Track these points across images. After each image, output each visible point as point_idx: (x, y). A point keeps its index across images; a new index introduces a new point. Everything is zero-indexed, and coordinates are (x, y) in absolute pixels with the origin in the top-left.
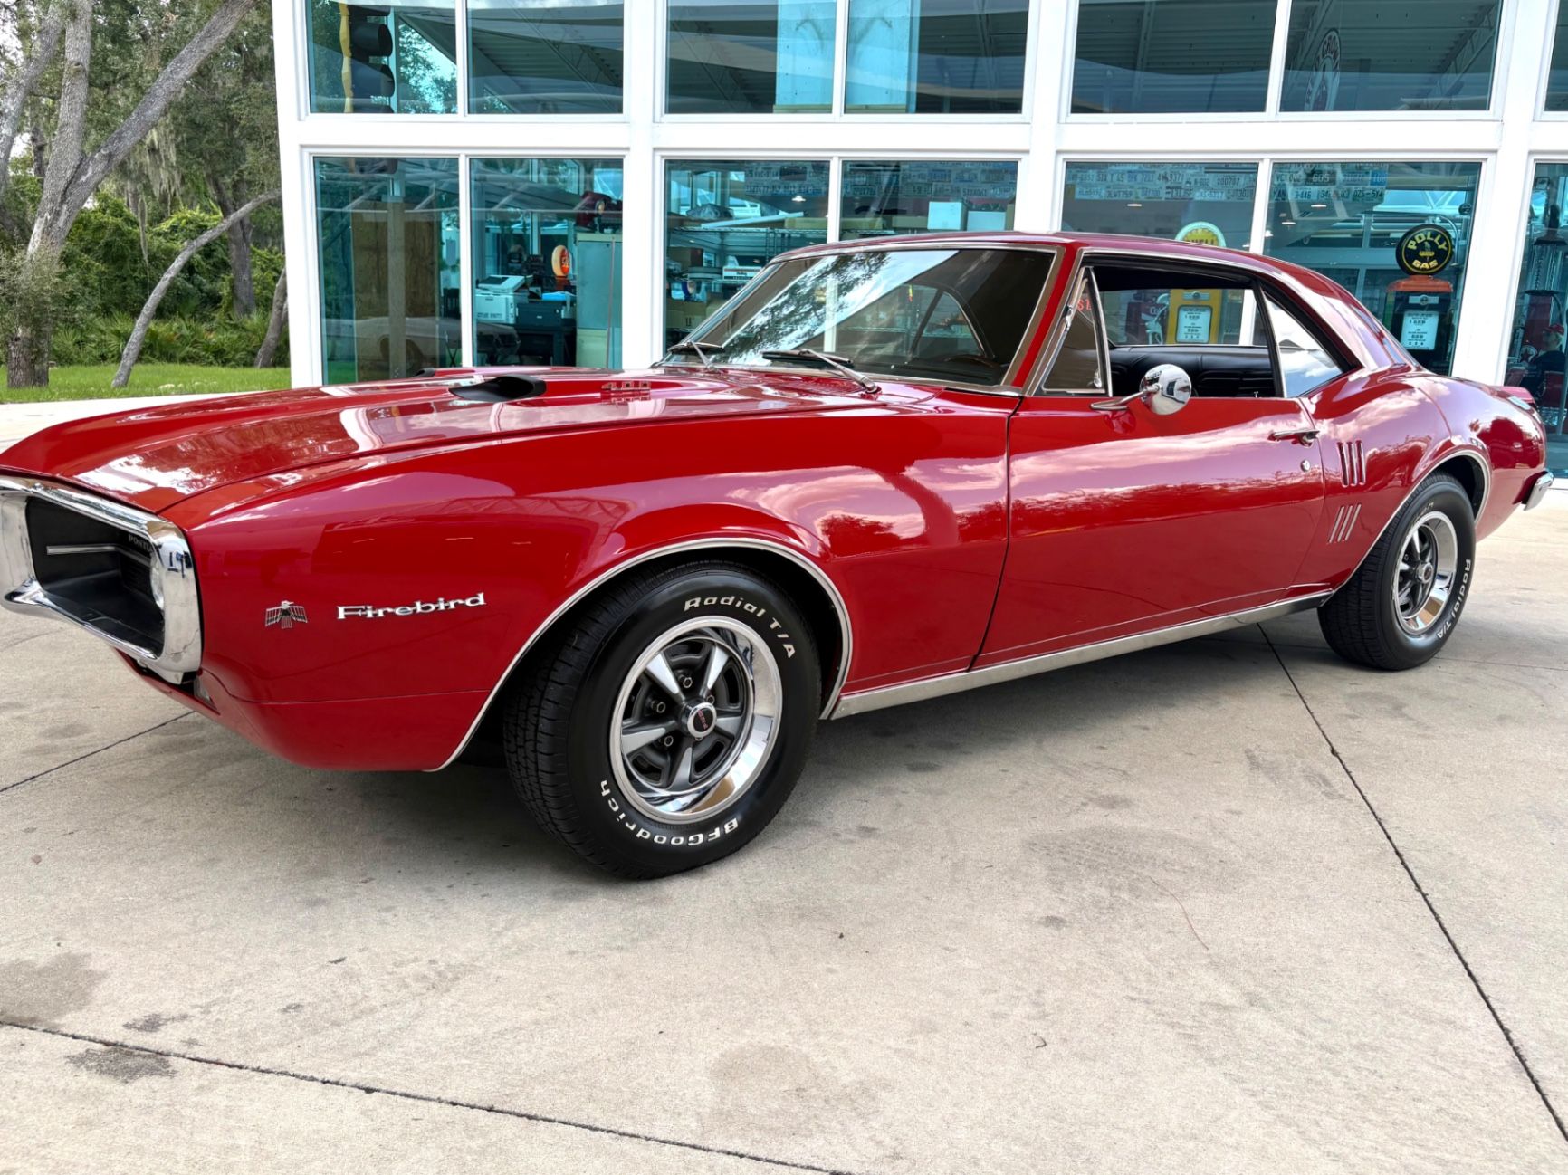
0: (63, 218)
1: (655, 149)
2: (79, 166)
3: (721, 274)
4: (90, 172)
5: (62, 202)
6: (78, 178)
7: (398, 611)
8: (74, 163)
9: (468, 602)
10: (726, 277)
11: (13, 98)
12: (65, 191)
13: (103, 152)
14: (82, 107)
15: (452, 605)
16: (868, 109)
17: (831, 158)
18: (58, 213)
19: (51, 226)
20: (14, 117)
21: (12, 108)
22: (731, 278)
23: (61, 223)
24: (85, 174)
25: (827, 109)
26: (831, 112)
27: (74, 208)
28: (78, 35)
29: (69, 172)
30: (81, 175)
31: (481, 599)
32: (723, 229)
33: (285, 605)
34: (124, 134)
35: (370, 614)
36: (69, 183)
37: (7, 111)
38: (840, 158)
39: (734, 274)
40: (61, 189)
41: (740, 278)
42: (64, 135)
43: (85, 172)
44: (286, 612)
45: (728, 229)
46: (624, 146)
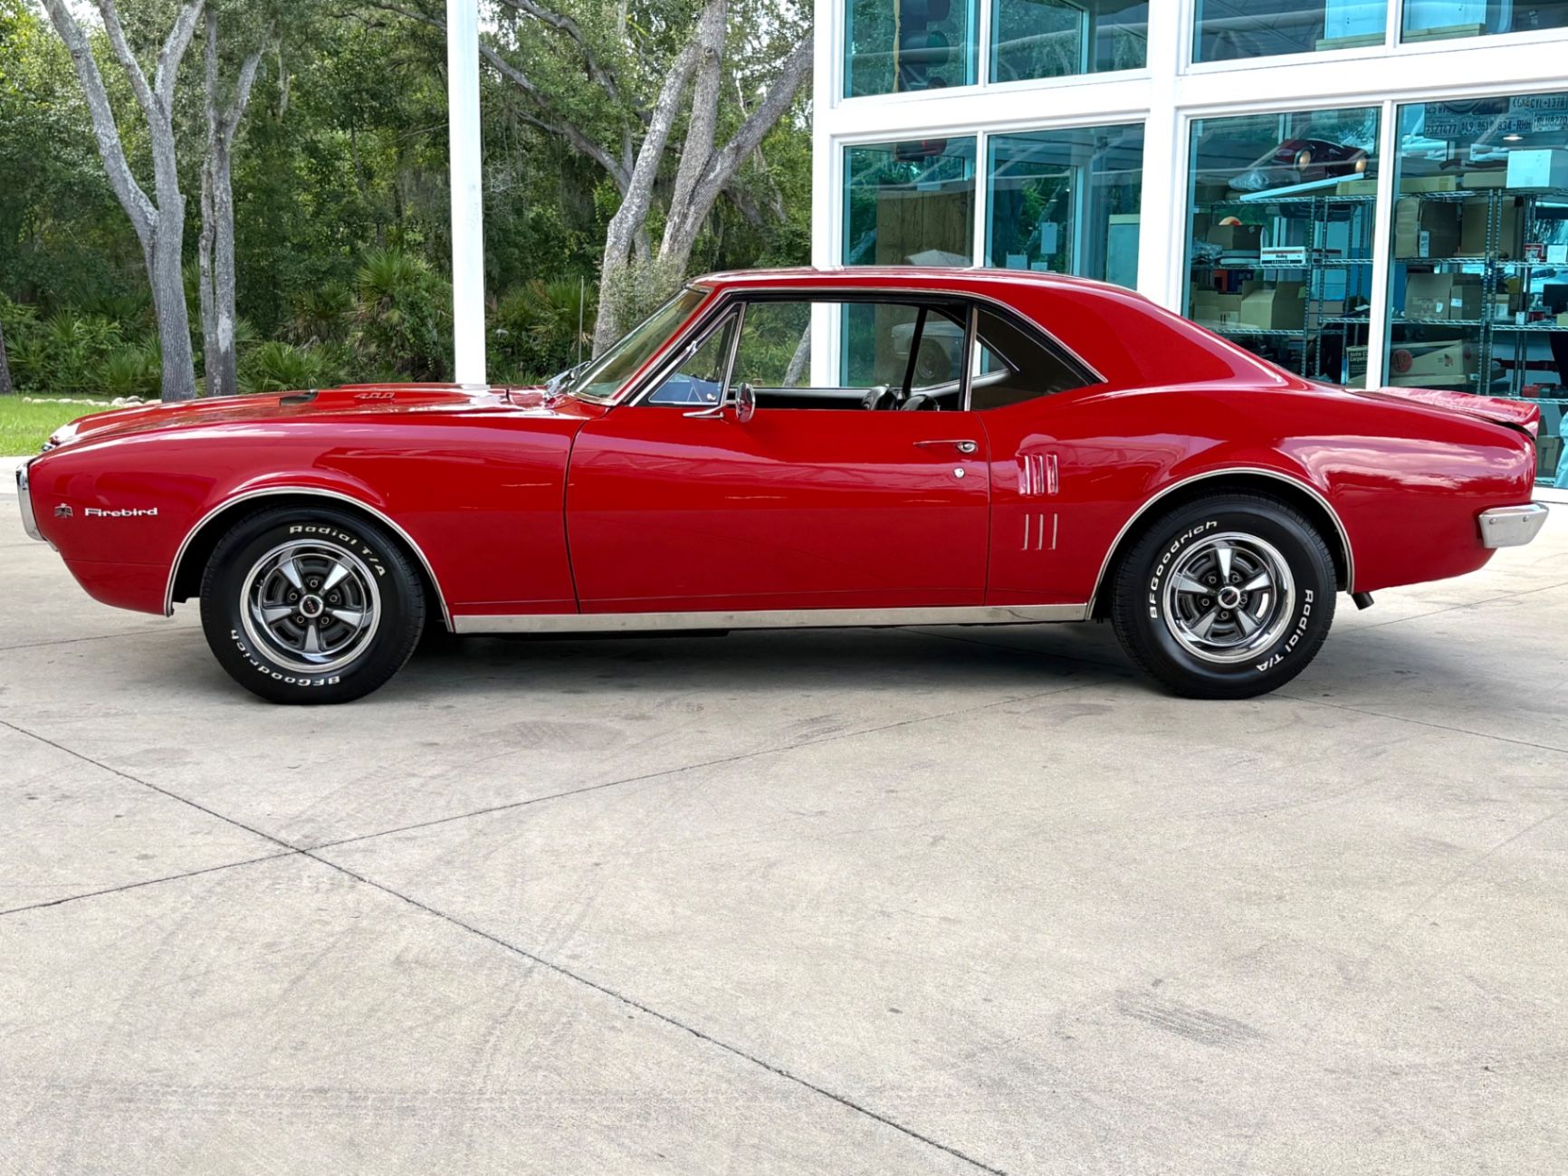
0: (690, 220)
1: (1178, 108)
2: (708, 162)
3: (1259, 257)
4: (718, 168)
5: (690, 203)
6: (708, 176)
7: (113, 514)
8: (703, 160)
9: (149, 513)
10: (1264, 262)
11: (670, 89)
12: (693, 191)
13: (731, 145)
14: (713, 97)
15: (140, 513)
16: (1432, 35)
17: (1382, 102)
18: (685, 216)
19: (678, 230)
20: (669, 111)
21: (668, 101)
22: (1270, 262)
23: (688, 227)
24: (713, 171)
25: (1380, 40)
26: (1384, 44)
27: (700, 209)
28: (714, 19)
29: (698, 169)
30: (709, 172)
31: (155, 511)
32: (1260, 201)
33: (63, 506)
34: (755, 123)
35: (100, 514)
36: (698, 182)
37: (662, 105)
38: (1393, 101)
39: (1272, 257)
40: (689, 189)
41: (1280, 262)
42: (696, 129)
43: (713, 169)
44: (63, 510)
45: (1267, 200)
46: (1144, 107)
